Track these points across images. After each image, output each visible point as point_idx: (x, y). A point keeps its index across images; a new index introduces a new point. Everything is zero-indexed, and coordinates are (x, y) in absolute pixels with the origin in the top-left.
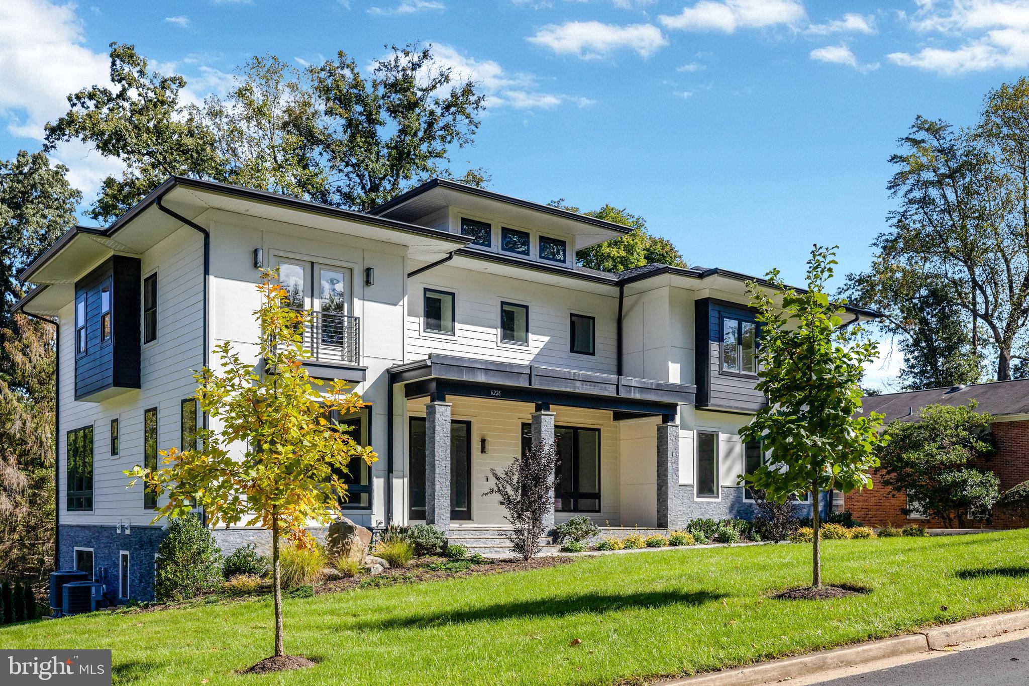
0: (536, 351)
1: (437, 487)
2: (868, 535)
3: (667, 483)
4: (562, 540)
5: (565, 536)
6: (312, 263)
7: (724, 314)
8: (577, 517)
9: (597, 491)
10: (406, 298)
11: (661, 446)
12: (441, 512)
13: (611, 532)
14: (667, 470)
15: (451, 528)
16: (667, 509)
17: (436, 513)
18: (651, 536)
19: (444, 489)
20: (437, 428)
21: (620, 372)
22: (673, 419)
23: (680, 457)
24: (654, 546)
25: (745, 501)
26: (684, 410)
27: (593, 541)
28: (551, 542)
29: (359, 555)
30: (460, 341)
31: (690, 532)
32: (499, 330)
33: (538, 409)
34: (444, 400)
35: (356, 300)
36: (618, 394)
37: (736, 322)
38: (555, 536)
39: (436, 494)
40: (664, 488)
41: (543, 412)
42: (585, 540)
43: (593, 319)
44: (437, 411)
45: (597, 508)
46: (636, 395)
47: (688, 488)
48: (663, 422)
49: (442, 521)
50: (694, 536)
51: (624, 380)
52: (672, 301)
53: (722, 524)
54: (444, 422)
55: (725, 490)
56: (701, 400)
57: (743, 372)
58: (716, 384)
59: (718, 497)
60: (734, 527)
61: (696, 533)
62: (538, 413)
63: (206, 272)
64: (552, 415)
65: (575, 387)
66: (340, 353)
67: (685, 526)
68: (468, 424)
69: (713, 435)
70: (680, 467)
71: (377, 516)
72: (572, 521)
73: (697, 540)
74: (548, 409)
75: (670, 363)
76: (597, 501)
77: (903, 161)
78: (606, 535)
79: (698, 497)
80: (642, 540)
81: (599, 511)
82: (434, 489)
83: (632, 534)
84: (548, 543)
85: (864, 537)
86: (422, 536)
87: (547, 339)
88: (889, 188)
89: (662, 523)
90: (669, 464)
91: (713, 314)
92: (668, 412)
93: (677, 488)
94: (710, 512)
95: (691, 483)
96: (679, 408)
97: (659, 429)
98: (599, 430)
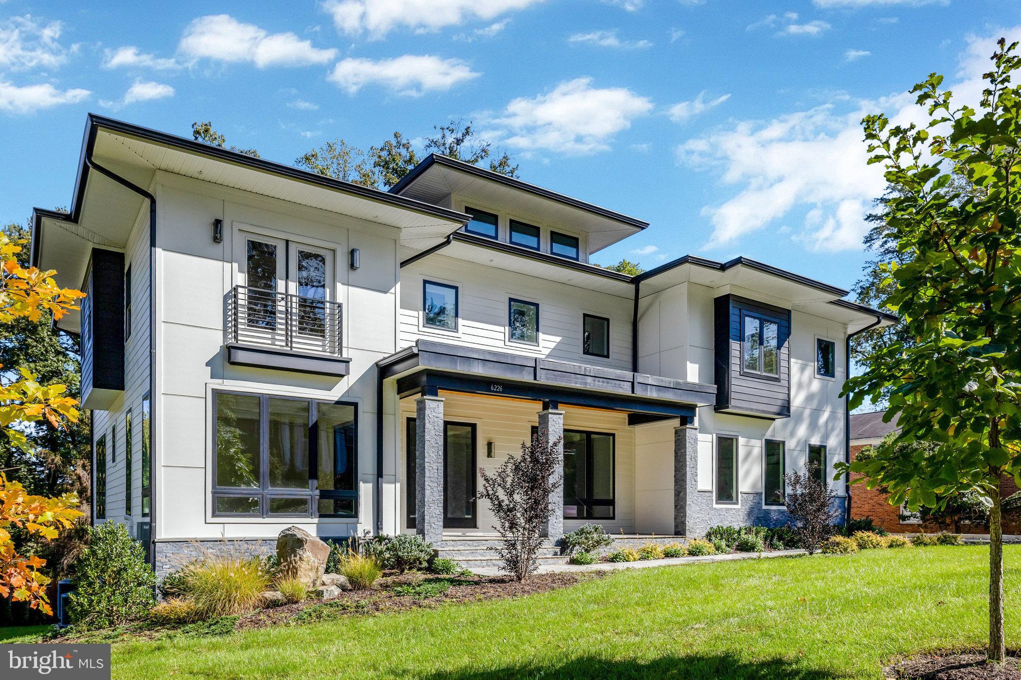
0: (547, 352)
1: (427, 493)
2: (903, 544)
3: (686, 489)
4: (571, 551)
5: (574, 546)
6: (287, 241)
7: (745, 312)
8: (587, 525)
9: (611, 498)
10: (398, 285)
11: (680, 449)
12: (432, 520)
13: (626, 541)
14: (685, 475)
15: (444, 538)
16: (685, 516)
17: (426, 521)
18: (668, 546)
19: (435, 494)
20: (427, 425)
21: (635, 369)
22: (692, 421)
23: (698, 461)
24: (672, 556)
25: (764, 507)
26: (703, 412)
27: (604, 551)
28: (559, 554)
29: (312, 575)
30: (464, 338)
31: (710, 540)
32: (507, 328)
33: (546, 407)
34: (436, 395)
35: (339, 285)
36: (633, 392)
37: (757, 322)
38: (564, 545)
39: (426, 500)
40: (681, 494)
41: (550, 411)
42: (596, 551)
43: (608, 320)
44: (427, 406)
45: (611, 515)
46: (653, 394)
47: (707, 494)
48: (681, 425)
49: (433, 531)
50: (715, 544)
51: (640, 378)
52: (691, 297)
53: (743, 532)
54: (436, 420)
55: (745, 496)
56: (721, 402)
57: (764, 374)
58: (738, 384)
59: (737, 503)
60: (756, 534)
61: (716, 542)
62: (545, 412)
63: (153, 244)
64: (561, 414)
65: (586, 383)
66: (320, 343)
67: (704, 534)
68: (474, 426)
69: (732, 439)
70: (699, 472)
71: (364, 525)
72: (582, 529)
73: (718, 548)
74: (556, 408)
75: (688, 363)
76: (611, 507)
77: (877, 220)
78: (621, 544)
79: (717, 503)
80: (659, 549)
81: (613, 518)
82: (424, 495)
83: (648, 542)
84: (556, 554)
85: (899, 546)
86: (404, 548)
87: (558, 339)
88: (866, 242)
89: (680, 531)
90: (688, 469)
91: (733, 311)
92: (686, 414)
93: (696, 494)
94: (730, 519)
95: (710, 488)
96: (697, 409)
97: (676, 432)
98: (613, 435)
